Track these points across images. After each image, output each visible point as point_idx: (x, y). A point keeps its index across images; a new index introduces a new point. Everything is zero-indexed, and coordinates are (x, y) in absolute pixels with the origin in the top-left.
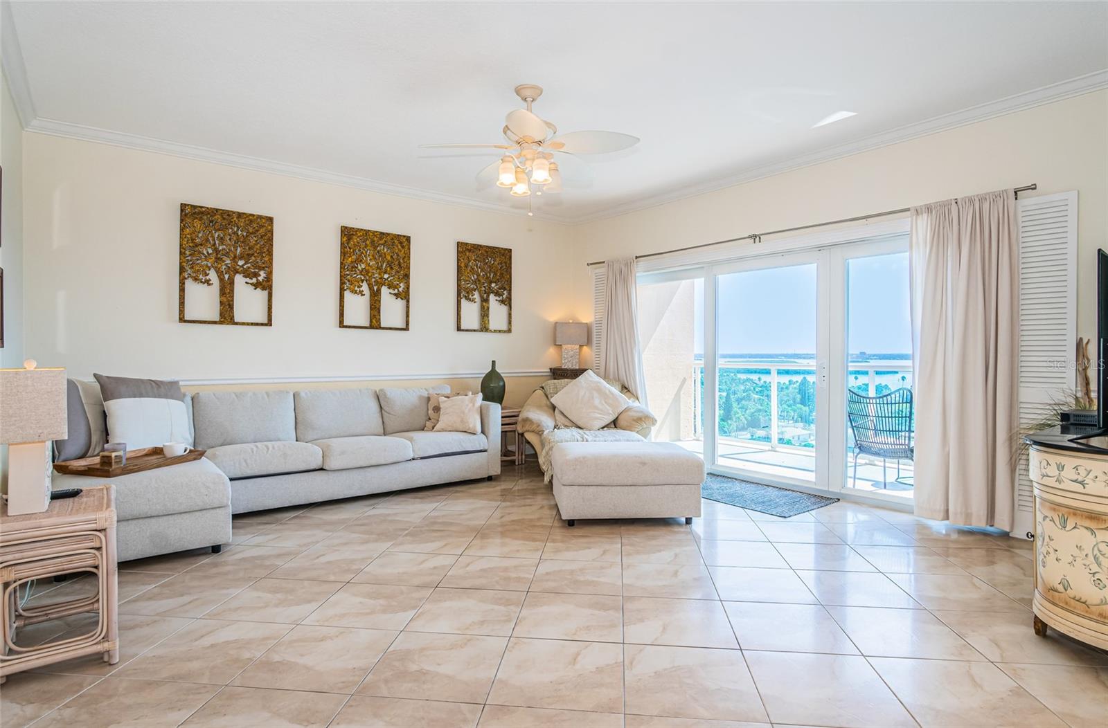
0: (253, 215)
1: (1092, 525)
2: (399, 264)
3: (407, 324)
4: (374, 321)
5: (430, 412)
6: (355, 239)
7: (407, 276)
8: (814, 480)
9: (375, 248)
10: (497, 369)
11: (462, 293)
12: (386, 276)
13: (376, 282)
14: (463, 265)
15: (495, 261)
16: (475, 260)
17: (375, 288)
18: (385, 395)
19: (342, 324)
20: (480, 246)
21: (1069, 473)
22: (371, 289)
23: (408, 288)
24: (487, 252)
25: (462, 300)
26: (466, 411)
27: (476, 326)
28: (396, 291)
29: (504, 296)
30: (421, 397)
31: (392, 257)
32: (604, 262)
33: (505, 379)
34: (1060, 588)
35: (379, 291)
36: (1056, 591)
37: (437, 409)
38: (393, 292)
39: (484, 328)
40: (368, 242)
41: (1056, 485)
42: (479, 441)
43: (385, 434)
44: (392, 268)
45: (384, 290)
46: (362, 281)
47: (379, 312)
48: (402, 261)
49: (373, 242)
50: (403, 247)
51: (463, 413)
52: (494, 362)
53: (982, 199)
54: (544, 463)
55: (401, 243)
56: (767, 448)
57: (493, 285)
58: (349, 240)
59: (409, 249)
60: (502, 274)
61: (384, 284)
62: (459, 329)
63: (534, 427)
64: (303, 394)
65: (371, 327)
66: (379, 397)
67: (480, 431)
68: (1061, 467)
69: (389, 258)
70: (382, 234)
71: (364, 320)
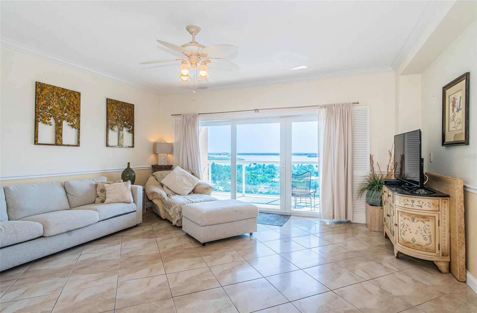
1: (423, 220)
2: (74, 108)
3: (79, 143)
4: (58, 141)
5: (98, 193)
6: (46, 91)
7: (78, 115)
8: (279, 209)
9: (59, 97)
10: (131, 167)
11: (109, 126)
12: (66, 114)
13: (60, 118)
14: (110, 111)
15: (126, 110)
16: (116, 109)
17: (59, 121)
18: (70, 185)
19: (36, 142)
20: (119, 101)
21: (416, 203)
22: (56, 121)
23: (79, 122)
24: (122, 105)
25: (109, 130)
26: (124, 191)
27: (116, 144)
28: (72, 123)
29: (131, 129)
30: (91, 185)
31: (69, 103)
32: (181, 115)
33: (134, 171)
34: (412, 242)
35: (61, 123)
36: (410, 243)
37: (103, 191)
38: (70, 124)
39: (120, 145)
40: (54, 93)
41: (412, 207)
42: (132, 207)
43: (71, 208)
44: (69, 110)
45: (65, 123)
46: (51, 117)
47: (61, 135)
48: (75, 106)
49: (57, 93)
50: (76, 98)
51: (123, 192)
52: (129, 163)
53: (343, 105)
54: (172, 215)
55: (75, 96)
56: (241, 195)
57: (125, 123)
58: (42, 90)
59: (80, 100)
60: (130, 117)
61: (64, 119)
62: (107, 146)
65: (56, 144)
66: (64, 187)
67: (132, 201)
68: (413, 202)
69: (67, 104)
70: (63, 89)
71: (51, 140)
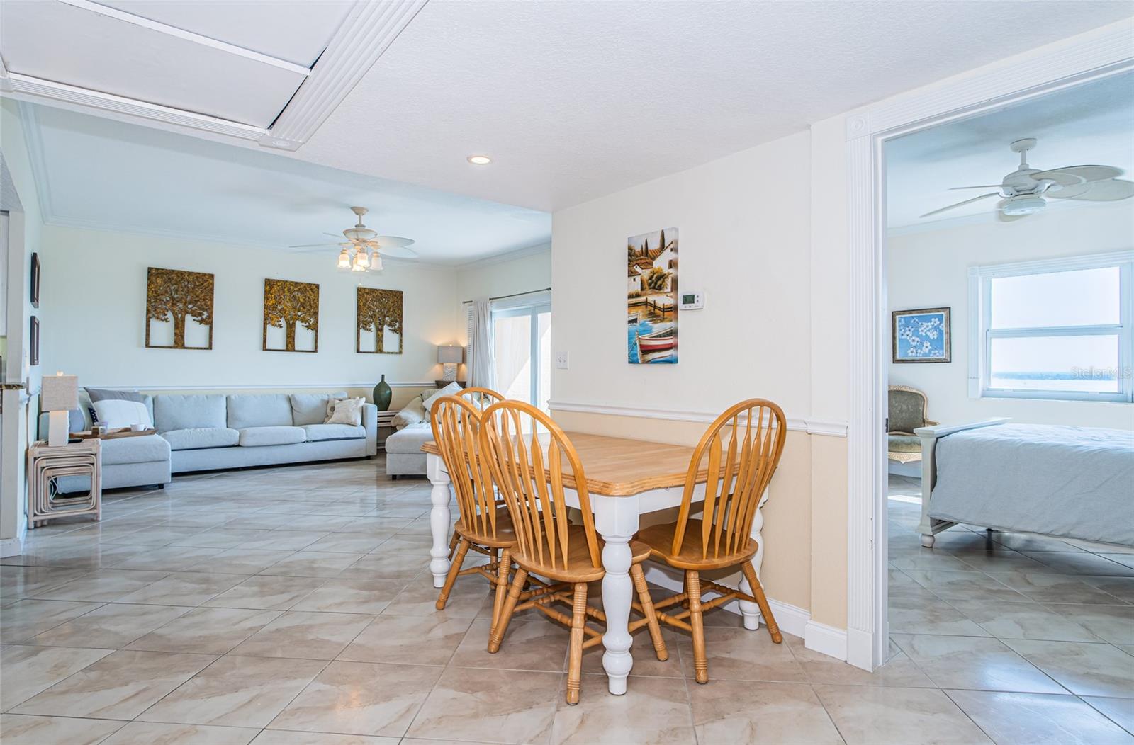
0: (199, 273)
2: (310, 305)
3: (316, 348)
4: (290, 346)
5: (329, 411)
6: (276, 288)
7: (316, 313)
9: (291, 293)
10: (386, 381)
11: (361, 324)
12: (299, 314)
13: (292, 318)
14: (361, 304)
15: (388, 301)
16: (372, 300)
17: (291, 322)
18: (294, 398)
19: (264, 348)
20: (376, 290)
22: (287, 323)
23: (317, 322)
24: (382, 294)
25: (361, 330)
26: (351, 410)
27: (373, 349)
28: (307, 324)
29: (396, 327)
30: (323, 400)
31: (304, 300)
32: (471, 302)
33: (392, 389)
35: (294, 324)
37: (333, 409)
38: (305, 325)
39: (379, 350)
40: (286, 290)
42: (360, 431)
43: (293, 425)
44: (304, 308)
45: (298, 324)
46: (281, 317)
47: (294, 339)
48: (312, 302)
49: (289, 289)
50: (313, 292)
51: (349, 411)
52: (383, 376)
55: (311, 289)
57: (387, 318)
58: (271, 288)
59: (318, 293)
60: (394, 310)
61: (298, 319)
62: (358, 351)
63: (402, 422)
64: (233, 397)
65: (287, 350)
66: (290, 400)
67: (359, 421)
69: (301, 300)
70: (297, 283)
71: (282, 345)
